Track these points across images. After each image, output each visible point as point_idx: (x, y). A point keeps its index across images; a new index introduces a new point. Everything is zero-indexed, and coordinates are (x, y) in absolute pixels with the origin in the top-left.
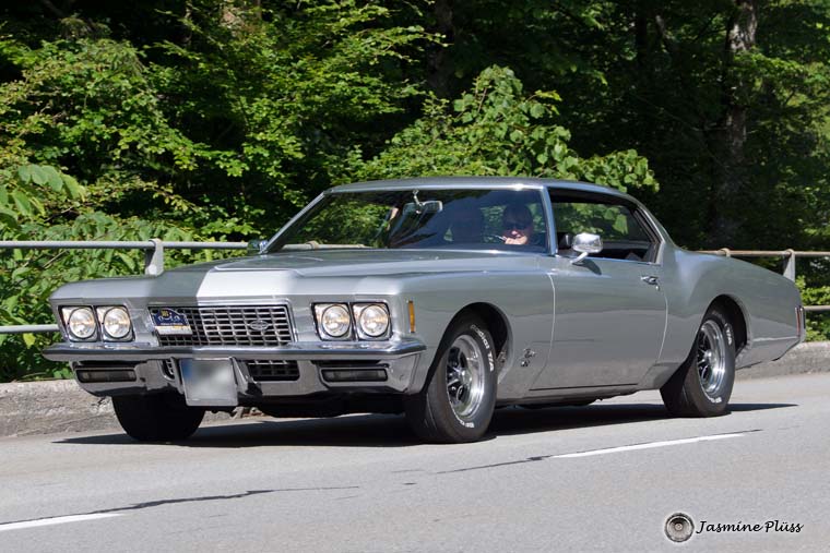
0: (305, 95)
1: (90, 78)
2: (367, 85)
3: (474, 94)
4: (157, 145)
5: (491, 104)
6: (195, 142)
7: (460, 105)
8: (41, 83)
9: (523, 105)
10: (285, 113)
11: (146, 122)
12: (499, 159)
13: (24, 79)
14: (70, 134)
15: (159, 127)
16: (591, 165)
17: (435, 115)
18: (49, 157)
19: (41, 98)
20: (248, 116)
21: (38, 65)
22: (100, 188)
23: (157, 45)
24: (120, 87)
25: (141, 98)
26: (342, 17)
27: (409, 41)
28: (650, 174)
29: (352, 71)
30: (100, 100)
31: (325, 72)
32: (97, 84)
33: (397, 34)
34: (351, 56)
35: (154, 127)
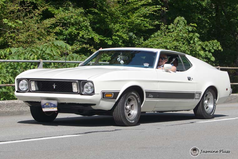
0: (129, 23)
1: (72, 17)
2: (146, 21)
3: (174, 24)
4: (89, 36)
5: (178, 27)
6: (99, 35)
7: (170, 27)
8: (59, 19)
9: (187, 27)
10: (124, 28)
11: (87, 29)
12: (180, 42)
13: (55, 18)
14: (66, 32)
15: (90, 31)
16: (205, 44)
17: (163, 29)
18: (61, 38)
19: (59, 22)
20: (114, 29)
21: (59, 14)
22: (74, 47)
23: (90, 9)
24: (80, 20)
25: (85, 23)
26: (139, 2)
27: (157, 10)
28: (220, 46)
29: (141, 17)
30: (74, 24)
31: (135, 17)
32: (74, 19)
33: (154, 8)
34: (141, 13)
35: (89, 31)
